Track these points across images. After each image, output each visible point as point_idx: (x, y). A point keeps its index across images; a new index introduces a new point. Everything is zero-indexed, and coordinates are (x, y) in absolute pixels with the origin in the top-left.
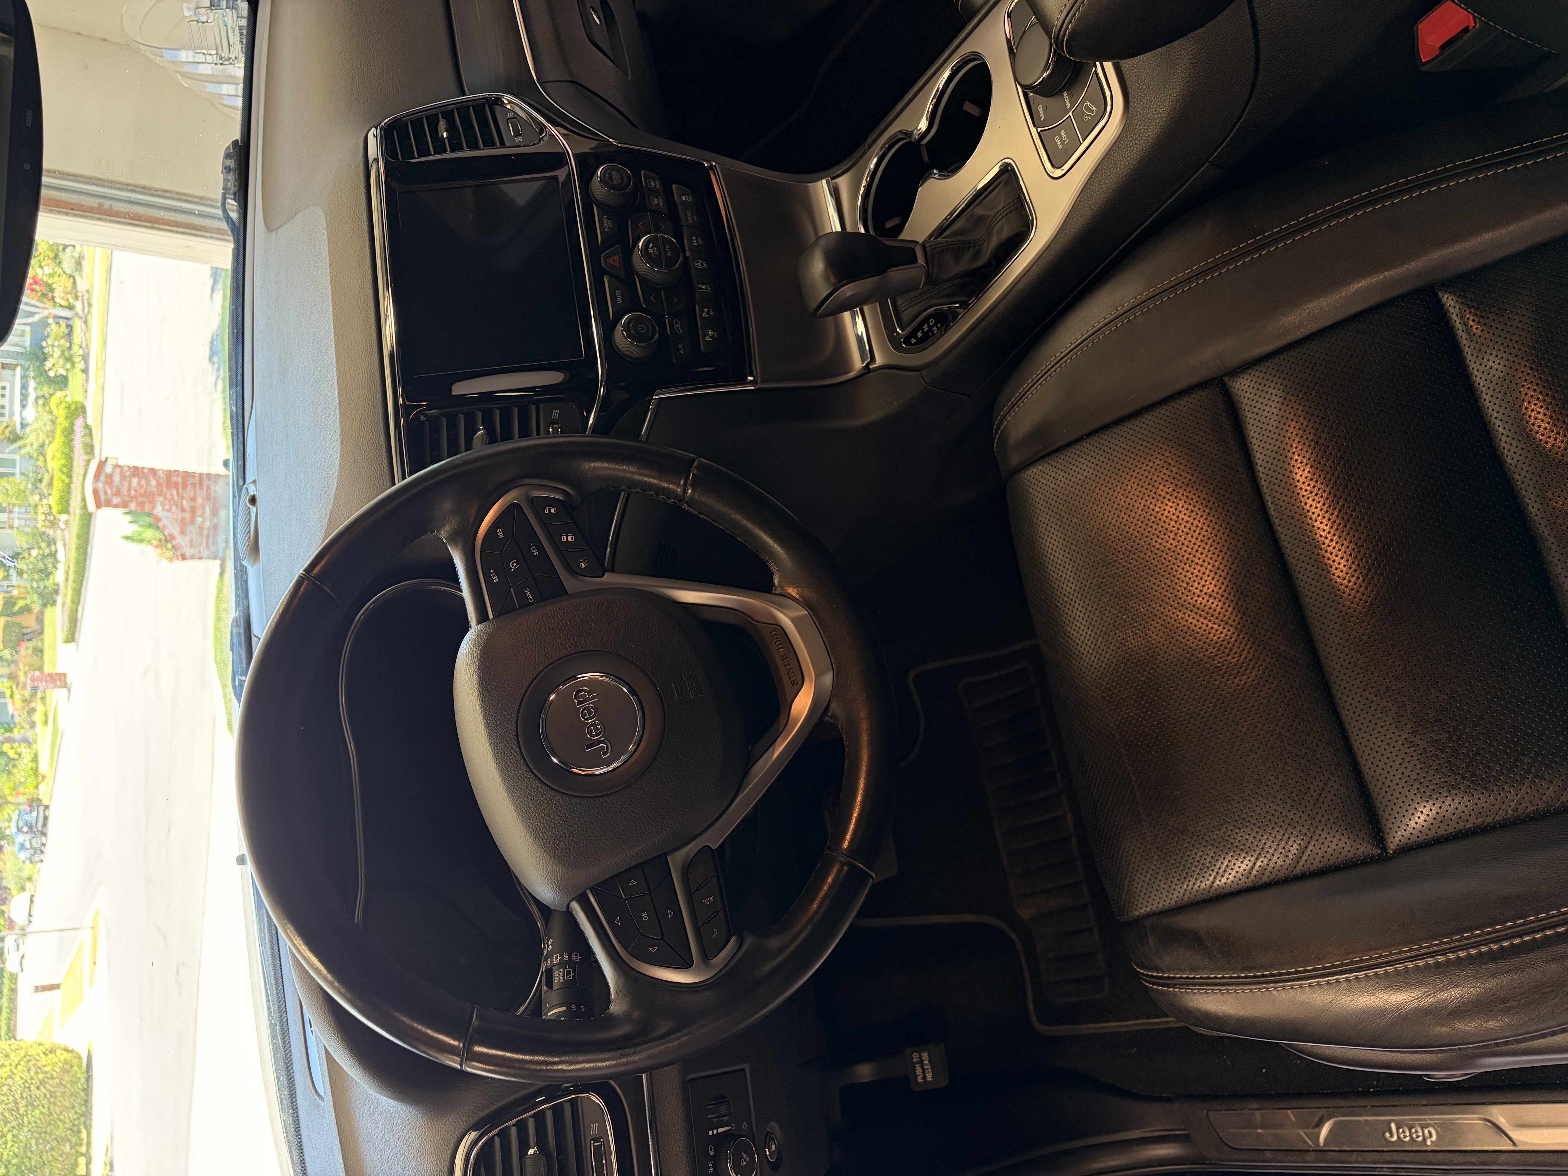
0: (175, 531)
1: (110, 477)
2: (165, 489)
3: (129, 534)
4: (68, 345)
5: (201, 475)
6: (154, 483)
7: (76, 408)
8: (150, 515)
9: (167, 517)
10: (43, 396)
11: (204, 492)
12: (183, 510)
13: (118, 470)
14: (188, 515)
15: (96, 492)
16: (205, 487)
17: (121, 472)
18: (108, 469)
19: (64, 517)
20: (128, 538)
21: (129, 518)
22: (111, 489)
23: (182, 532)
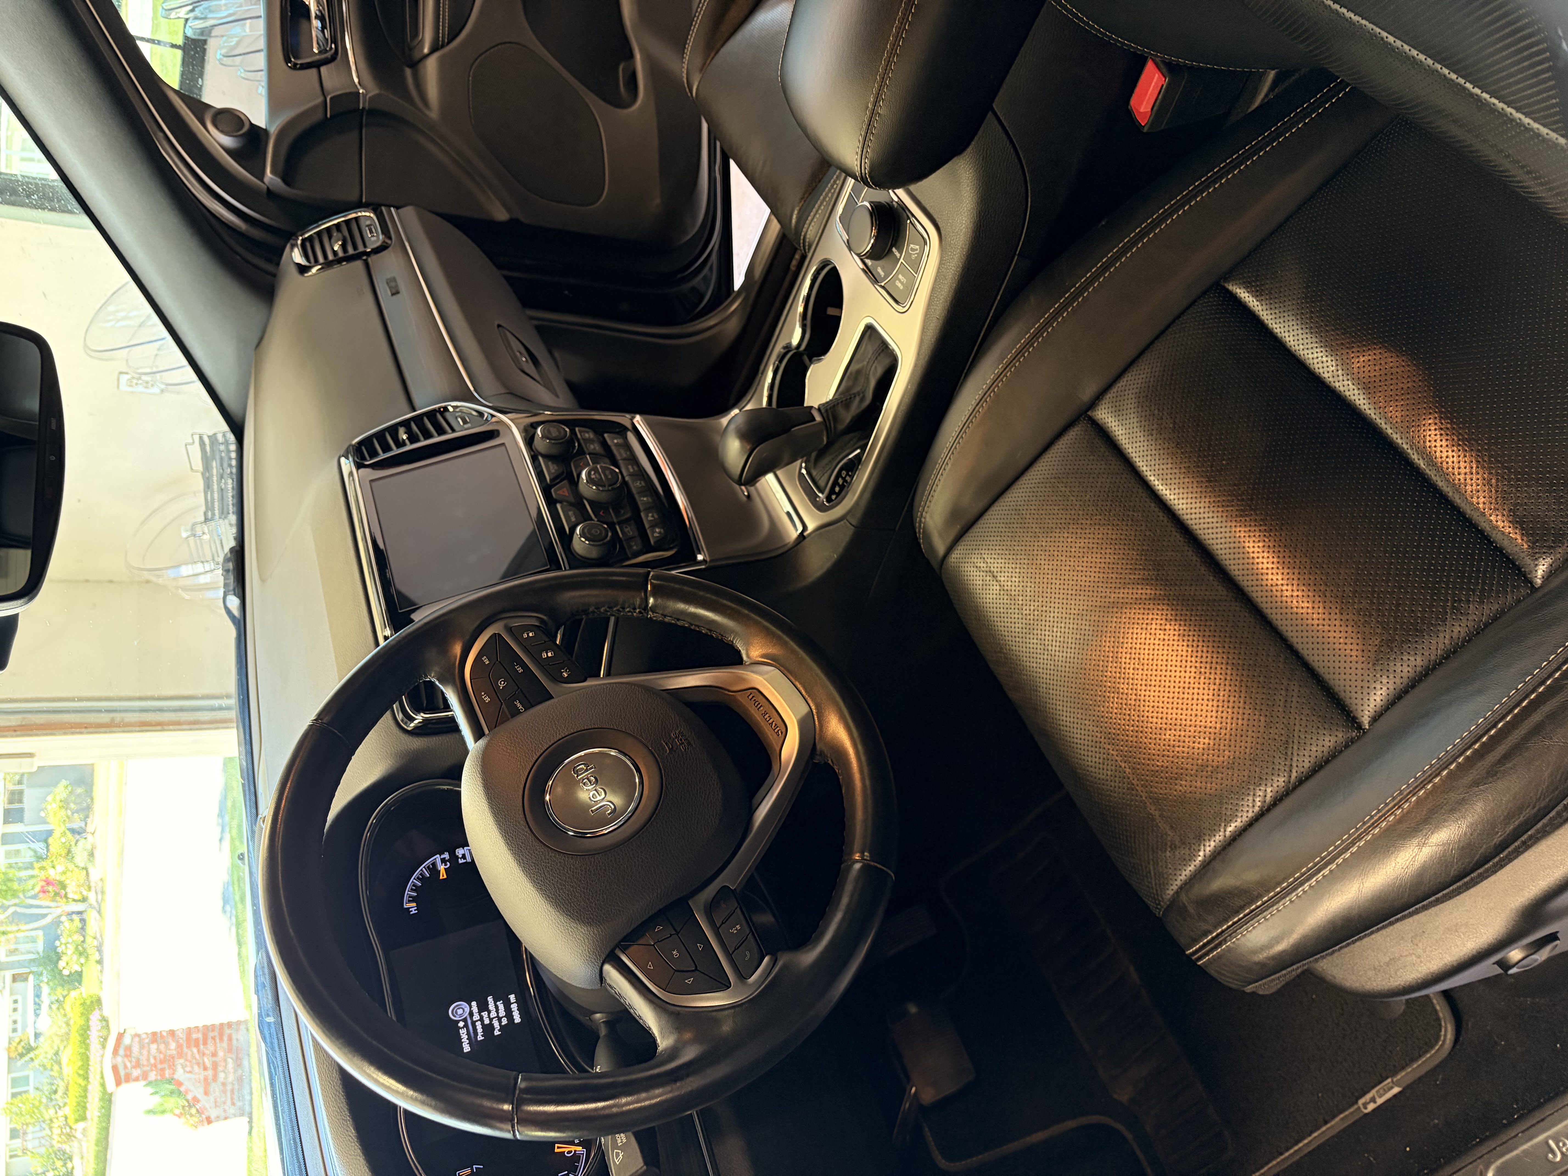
0: (199, 1093)
1: (129, 1048)
2: (185, 1050)
3: (150, 1107)
4: (82, 939)
5: (222, 1025)
6: (173, 1045)
7: (92, 1002)
8: (170, 1081)
9: (190, 1079)
10: (57, 1001)
11: (225, 1045)
12: (205, 1069)
13: (137, 1039)
14: (210, 1073)
15: (115, 1068)
16: (225, 1038)
17: (140, 1042)
18: (127, 1040)
19: (80, 1126)
20: (150, 1112)
21: (150, 1090)
22: (130, 1062)
23: (206, 1093)
